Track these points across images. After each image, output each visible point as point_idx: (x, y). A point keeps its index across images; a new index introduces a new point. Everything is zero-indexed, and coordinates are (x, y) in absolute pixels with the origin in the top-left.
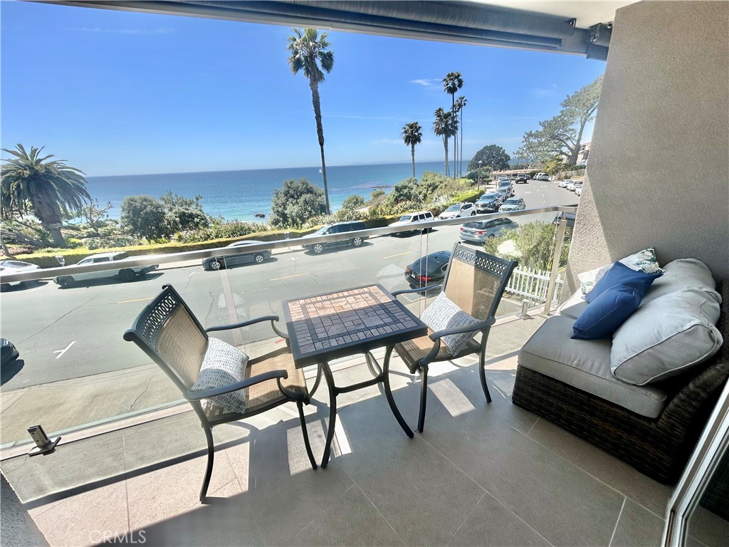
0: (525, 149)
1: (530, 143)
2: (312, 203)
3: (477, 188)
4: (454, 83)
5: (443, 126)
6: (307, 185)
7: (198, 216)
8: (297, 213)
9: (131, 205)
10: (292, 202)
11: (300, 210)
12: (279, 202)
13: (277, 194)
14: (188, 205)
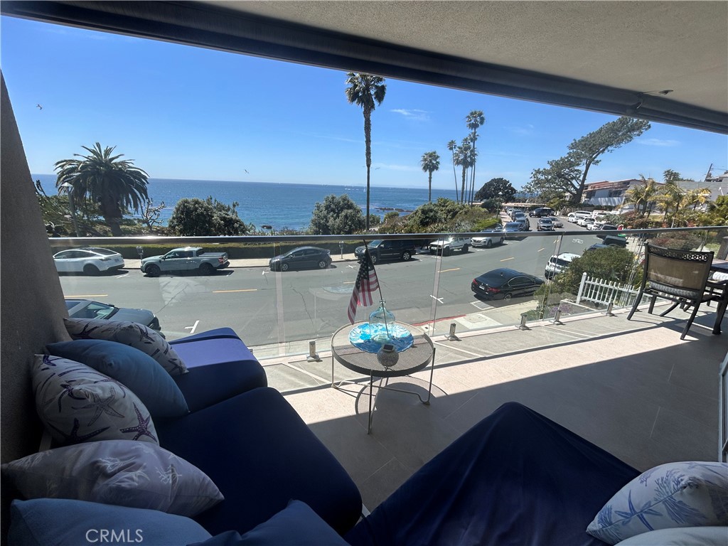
0: (533, 184)
1: (538, 179)
2: (352, 218)
3: (495, 216)
4: (476, 121)
5: (462, 157)
6: (348, 201)
7: (237, 221)
8: (339, 226)
9: (185, 207)
10: (332, 216)
11: (341, 223)
12: (322, 215)
13: (318, 207)
14: (226, 211)
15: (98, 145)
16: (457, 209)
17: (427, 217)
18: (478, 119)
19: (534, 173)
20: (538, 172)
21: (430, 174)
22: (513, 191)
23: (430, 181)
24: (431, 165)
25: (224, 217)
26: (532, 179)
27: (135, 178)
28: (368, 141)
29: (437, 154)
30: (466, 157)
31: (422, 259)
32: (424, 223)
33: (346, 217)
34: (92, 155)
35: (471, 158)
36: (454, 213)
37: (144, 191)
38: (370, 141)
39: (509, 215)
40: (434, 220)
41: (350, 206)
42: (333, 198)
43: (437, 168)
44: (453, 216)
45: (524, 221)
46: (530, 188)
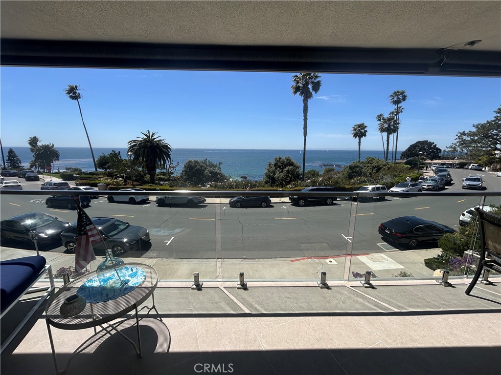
0: (458, 144)
1: (464, 141)
2: (293, 172)
3: (416, 172)
4: (399, 98)
5: (386, 126)
6: (290, 160)
7: (220, 174)
8: (282, 178)
9: (189, 164)
10: (279, 171)
11: (285, 176)
12: (271, 170)
13: (270, 165)
14: (214, 167)
15: (149, 132)
16: (381, 166)
17: (353, 172)
18: (401, 97)
19: (459, 135)
20: (464, 134)
21: (360, 140)
22: (439, 150)
23: (359, 145)
24: (360, 132)
25: (212, 171)
26: (458, 140)
27: (164, 148)
28: (305, 119)
29: (365, 125)
30: (389, 126)
31: (343, 205)
32: (350, 177)
33: (288, 171)
34: (146, 137)
35: (394, 127)
36: (379, 169)
37: (169, 156)
38: (307, 119)
39: (433, 170)
40: (359, 174)
41: (291, 164)
42: (280, 158)
43: (365, 135)
44: (378, 171)
45: (445, 176)
46: (455, 148)
